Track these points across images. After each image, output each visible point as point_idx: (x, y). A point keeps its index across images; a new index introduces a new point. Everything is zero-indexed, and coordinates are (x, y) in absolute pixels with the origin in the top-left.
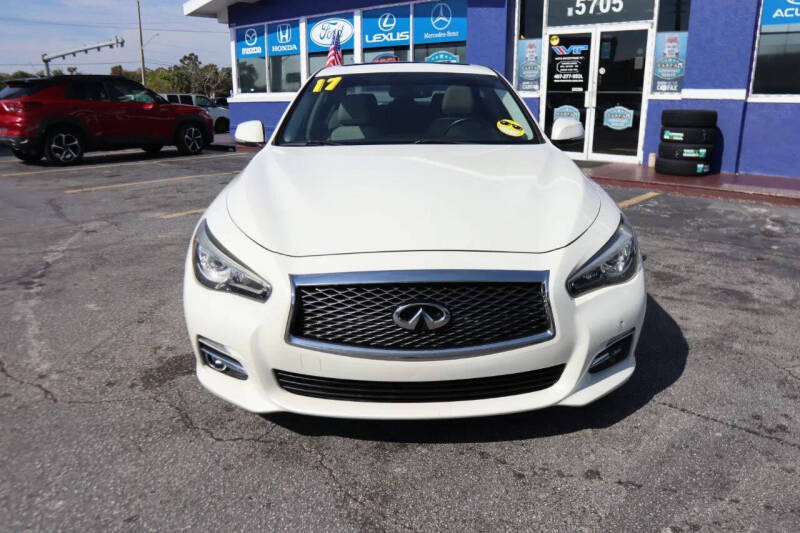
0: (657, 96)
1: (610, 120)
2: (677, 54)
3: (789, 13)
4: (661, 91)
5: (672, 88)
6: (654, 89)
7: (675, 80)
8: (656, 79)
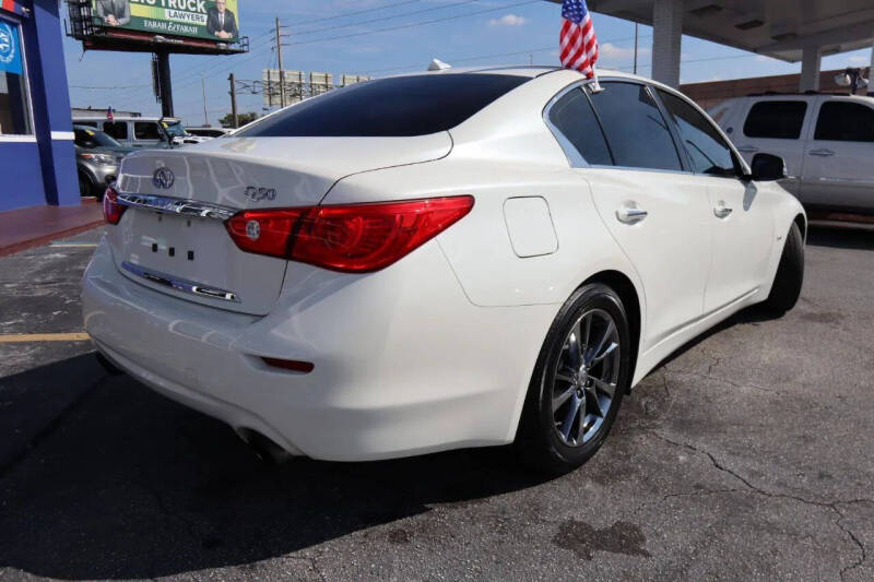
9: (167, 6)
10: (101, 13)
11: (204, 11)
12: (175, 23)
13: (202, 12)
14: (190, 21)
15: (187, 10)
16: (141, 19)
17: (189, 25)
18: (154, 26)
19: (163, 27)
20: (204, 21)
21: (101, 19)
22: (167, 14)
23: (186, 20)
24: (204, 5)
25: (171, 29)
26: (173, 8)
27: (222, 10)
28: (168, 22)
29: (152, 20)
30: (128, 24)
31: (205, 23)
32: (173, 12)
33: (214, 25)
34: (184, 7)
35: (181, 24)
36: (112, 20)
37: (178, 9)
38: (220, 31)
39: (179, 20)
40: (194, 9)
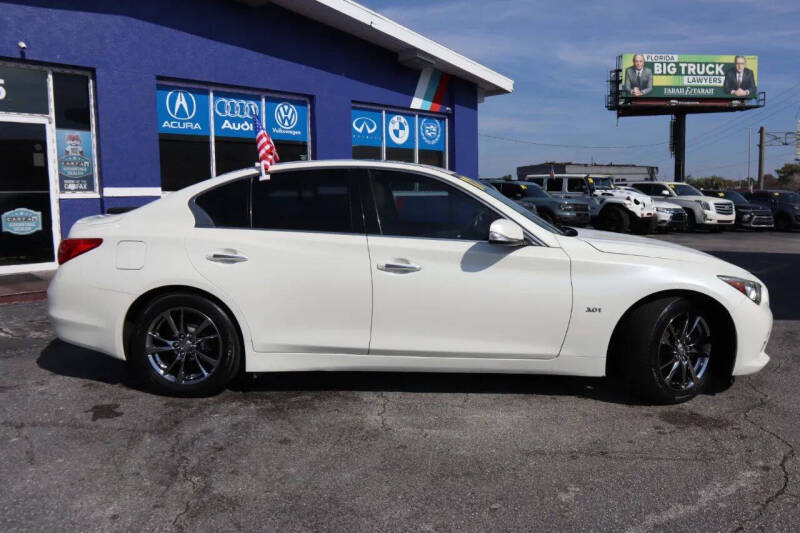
0: (68, 195)
1: (11, 225)
2: (81, 152)
3: (174, 125)
4: (70, 190)
5: (81, 187)
6: (63, 189)
7: (84, 178)
8: (62, 178)
9: (686, 74)
10: (628, 87)
11: (722, 73)
12: (692, 87)
13: (720, 74)
14: (708, 84)
15: (706, 74)
16: (662, 88)
17: (705, 87)
18: (672, 92)
19: (680, 92)
20: (721, 82)
21: (627, 92)
22: (686, 81)
23: (704, 83)
24: (723, 69)
25: (688, 93)
26: (692, 74)
27: (741, 70)
28: (685, 87)
29: (671, 87)
30: (651, 93)
31: (722, 84)
32: (691, 78)
33: (731, 84)
34: (703, 72)
35: (697, 87)
36: (637, 92)
37: (697, 74)
38: (736, 89)
39: (696, 84)
40: (712, 72)
